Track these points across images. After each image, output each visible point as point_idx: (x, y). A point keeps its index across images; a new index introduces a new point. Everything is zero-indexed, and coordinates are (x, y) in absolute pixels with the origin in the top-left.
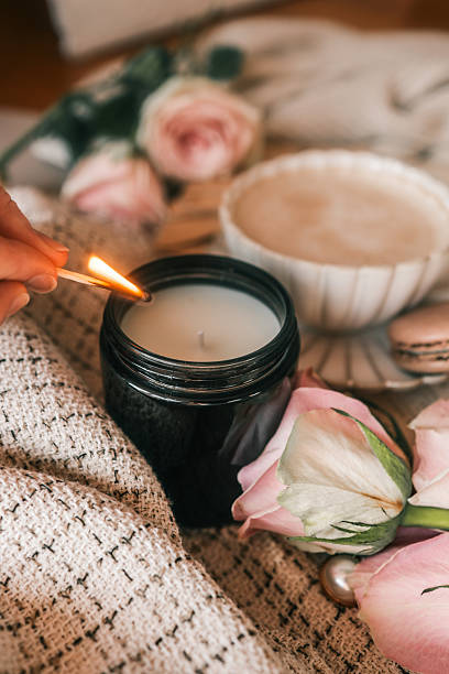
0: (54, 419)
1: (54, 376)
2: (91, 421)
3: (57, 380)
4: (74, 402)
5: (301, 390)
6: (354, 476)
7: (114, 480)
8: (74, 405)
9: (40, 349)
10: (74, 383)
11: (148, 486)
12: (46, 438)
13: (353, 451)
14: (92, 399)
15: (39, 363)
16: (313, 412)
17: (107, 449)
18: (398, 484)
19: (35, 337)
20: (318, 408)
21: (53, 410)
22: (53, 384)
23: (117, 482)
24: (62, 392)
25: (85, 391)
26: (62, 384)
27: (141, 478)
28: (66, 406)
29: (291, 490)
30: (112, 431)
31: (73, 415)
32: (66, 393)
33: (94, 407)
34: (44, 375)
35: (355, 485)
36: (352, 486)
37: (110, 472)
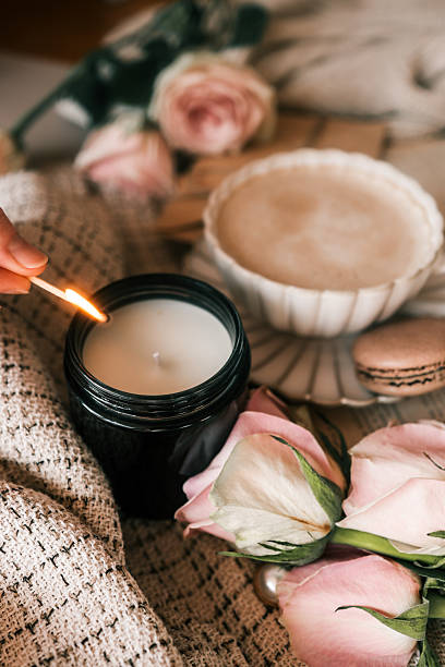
0: (18, 428)
1: (23, 384)
2: (51, 432)
3: (25, 389)
4: (39, 411)
5: (247, 413)
6: (285, 501)
7: (67, 487)
8: (39, 415)
9: (14, 356)
10: (41, 391)
11: (97, 494)
12: (10, 444)
13: (287, 476)
14: (56, 407)
15: (11, 371)
16: (256, 436)
17: (63, 459)
18: (326, 510)
19: (13, 342)
20: (261, 432)
21: (18, 420)
22: (21, 393)
23: (69, 489)
24: (28, 402)
25: (51, 399)
26: (29, 393)
27: (91, 486)
28: (30, 416)
29: (221, 511)
30: (69, 441)
31: (35, 425)
32: (31, 402)
33: (57, 415)
34: (13, 384)
35: (285, 508)
36: (281, 510)
37: (64, 480)
